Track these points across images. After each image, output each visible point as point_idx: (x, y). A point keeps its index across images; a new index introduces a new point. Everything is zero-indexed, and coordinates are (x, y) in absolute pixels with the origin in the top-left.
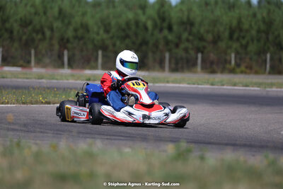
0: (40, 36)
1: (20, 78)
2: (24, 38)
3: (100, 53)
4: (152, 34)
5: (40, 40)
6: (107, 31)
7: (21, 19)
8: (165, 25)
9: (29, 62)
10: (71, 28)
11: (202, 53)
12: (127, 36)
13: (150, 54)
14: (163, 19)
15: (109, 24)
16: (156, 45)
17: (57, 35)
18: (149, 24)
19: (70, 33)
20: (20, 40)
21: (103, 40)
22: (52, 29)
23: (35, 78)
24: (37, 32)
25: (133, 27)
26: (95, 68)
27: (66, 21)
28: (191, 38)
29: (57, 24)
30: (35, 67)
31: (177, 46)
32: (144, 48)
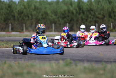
0: (27, 18)
1: (17, 37)
2: (20, 19)
3: (53, 25)
4: (76, 16)
5: (27, 20)
6: (56, 15)
7: (18, 11)
8: (81, 11)
9: (23, 30)
10: (40, 14)
11: (98, 23)
12: (65, 17)
13: (75, 25)
14: (80, 9)
15: (57, 12)
16: (78, 21)
17: (34, 17)
18: (74, 12)
19: (40, 17)
20: (18, 20)
21: (54, 19)
22: (32, 15)
23: (24, 37)
24: (26, 16)
25: (67, 13)
26: (51, 31)
27: (38, 11)
28: (92, 17)
29: (34, 13)
30: (25, 32)
31: (87, 20)
32: (72, 22)
